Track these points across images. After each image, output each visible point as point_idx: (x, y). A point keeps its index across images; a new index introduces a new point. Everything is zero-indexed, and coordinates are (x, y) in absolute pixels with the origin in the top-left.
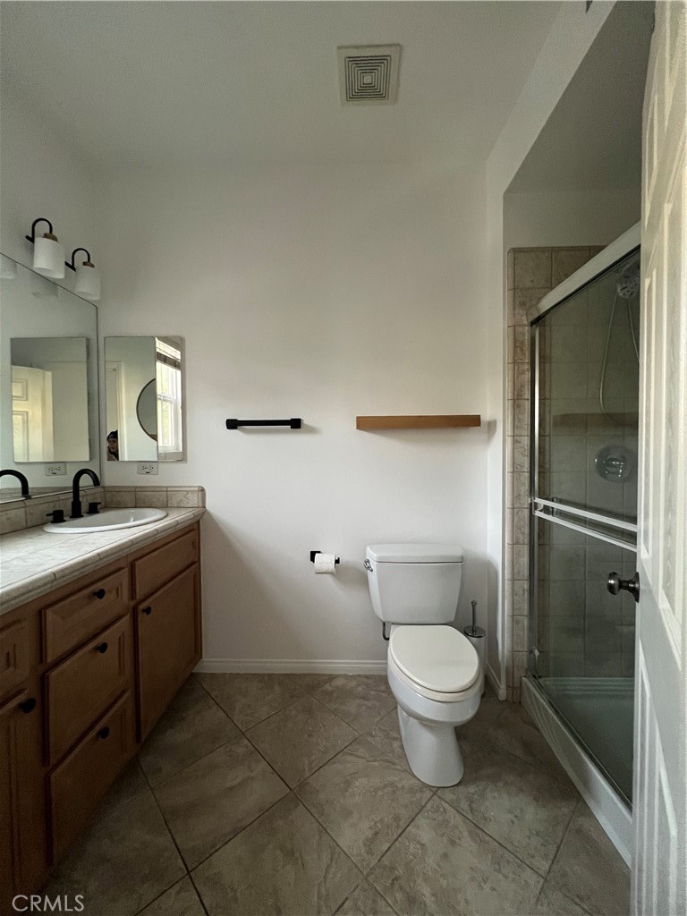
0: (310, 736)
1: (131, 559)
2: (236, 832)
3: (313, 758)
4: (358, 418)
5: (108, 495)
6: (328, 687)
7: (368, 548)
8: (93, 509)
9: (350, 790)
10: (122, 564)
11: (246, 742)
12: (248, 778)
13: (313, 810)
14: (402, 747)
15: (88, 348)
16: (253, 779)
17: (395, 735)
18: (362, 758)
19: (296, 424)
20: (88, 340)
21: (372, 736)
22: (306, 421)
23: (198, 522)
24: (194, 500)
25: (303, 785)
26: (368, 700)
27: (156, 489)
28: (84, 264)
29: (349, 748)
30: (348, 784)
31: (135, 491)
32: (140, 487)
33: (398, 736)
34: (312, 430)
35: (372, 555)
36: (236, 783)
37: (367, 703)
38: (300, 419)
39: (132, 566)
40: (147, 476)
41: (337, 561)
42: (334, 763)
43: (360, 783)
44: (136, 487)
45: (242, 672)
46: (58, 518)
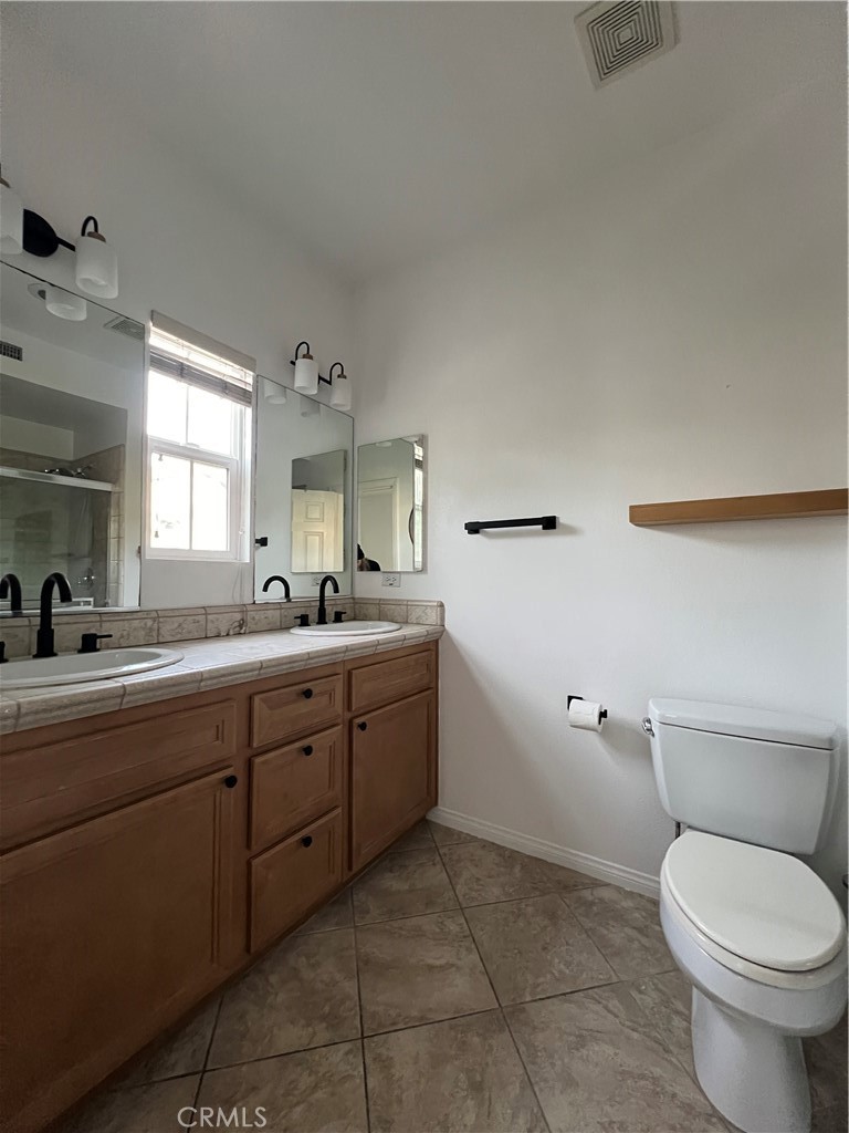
0: (544, 949)
1: (349, 667)
2: (423, 1021)
3: (541, 980)
4: (631, 507)
5: (357, 606)
6: (587, 894)
7: (650, 702)
8: (338, 618)
9: (584, 1052)
10: (339, 669)
11: (463, 921)
12: (453, 965)
13: (522, 1049)
14: (688, 1032)
15: (345, 459)
16: (458, 968)
17: (680, 1007)
18: (616, 1016)
19: (549, 523)
20: (346, 452)
21: (640, 992)
22: (562, 519)
23: (437, 642)
24: (433, 617)
25: (518, 1009)
26: (647, 937)
27: (398, 603)
28: (339, 376)
29: (596, 990)
30: (581, 1041)
31: (380, 603)
32: (384, 600)
33: (687, 1012)
34: (571, 531)
35: (655, 713)
36: (438, 963)
37: (644, 941)
38: (554, 517)
39: (350, 673)
40: (391, 588)
41: (603, 714)
42: (570, 1002)
43: (602, 1051)
44: (380, 600)
45: (480, 837)
46: (304, 622)
